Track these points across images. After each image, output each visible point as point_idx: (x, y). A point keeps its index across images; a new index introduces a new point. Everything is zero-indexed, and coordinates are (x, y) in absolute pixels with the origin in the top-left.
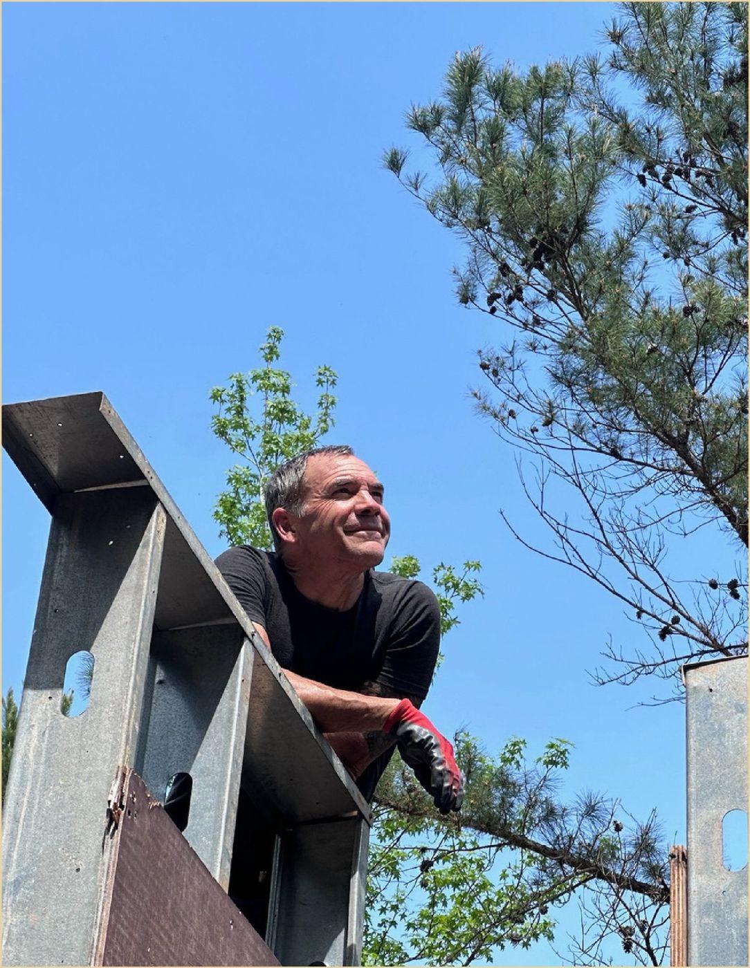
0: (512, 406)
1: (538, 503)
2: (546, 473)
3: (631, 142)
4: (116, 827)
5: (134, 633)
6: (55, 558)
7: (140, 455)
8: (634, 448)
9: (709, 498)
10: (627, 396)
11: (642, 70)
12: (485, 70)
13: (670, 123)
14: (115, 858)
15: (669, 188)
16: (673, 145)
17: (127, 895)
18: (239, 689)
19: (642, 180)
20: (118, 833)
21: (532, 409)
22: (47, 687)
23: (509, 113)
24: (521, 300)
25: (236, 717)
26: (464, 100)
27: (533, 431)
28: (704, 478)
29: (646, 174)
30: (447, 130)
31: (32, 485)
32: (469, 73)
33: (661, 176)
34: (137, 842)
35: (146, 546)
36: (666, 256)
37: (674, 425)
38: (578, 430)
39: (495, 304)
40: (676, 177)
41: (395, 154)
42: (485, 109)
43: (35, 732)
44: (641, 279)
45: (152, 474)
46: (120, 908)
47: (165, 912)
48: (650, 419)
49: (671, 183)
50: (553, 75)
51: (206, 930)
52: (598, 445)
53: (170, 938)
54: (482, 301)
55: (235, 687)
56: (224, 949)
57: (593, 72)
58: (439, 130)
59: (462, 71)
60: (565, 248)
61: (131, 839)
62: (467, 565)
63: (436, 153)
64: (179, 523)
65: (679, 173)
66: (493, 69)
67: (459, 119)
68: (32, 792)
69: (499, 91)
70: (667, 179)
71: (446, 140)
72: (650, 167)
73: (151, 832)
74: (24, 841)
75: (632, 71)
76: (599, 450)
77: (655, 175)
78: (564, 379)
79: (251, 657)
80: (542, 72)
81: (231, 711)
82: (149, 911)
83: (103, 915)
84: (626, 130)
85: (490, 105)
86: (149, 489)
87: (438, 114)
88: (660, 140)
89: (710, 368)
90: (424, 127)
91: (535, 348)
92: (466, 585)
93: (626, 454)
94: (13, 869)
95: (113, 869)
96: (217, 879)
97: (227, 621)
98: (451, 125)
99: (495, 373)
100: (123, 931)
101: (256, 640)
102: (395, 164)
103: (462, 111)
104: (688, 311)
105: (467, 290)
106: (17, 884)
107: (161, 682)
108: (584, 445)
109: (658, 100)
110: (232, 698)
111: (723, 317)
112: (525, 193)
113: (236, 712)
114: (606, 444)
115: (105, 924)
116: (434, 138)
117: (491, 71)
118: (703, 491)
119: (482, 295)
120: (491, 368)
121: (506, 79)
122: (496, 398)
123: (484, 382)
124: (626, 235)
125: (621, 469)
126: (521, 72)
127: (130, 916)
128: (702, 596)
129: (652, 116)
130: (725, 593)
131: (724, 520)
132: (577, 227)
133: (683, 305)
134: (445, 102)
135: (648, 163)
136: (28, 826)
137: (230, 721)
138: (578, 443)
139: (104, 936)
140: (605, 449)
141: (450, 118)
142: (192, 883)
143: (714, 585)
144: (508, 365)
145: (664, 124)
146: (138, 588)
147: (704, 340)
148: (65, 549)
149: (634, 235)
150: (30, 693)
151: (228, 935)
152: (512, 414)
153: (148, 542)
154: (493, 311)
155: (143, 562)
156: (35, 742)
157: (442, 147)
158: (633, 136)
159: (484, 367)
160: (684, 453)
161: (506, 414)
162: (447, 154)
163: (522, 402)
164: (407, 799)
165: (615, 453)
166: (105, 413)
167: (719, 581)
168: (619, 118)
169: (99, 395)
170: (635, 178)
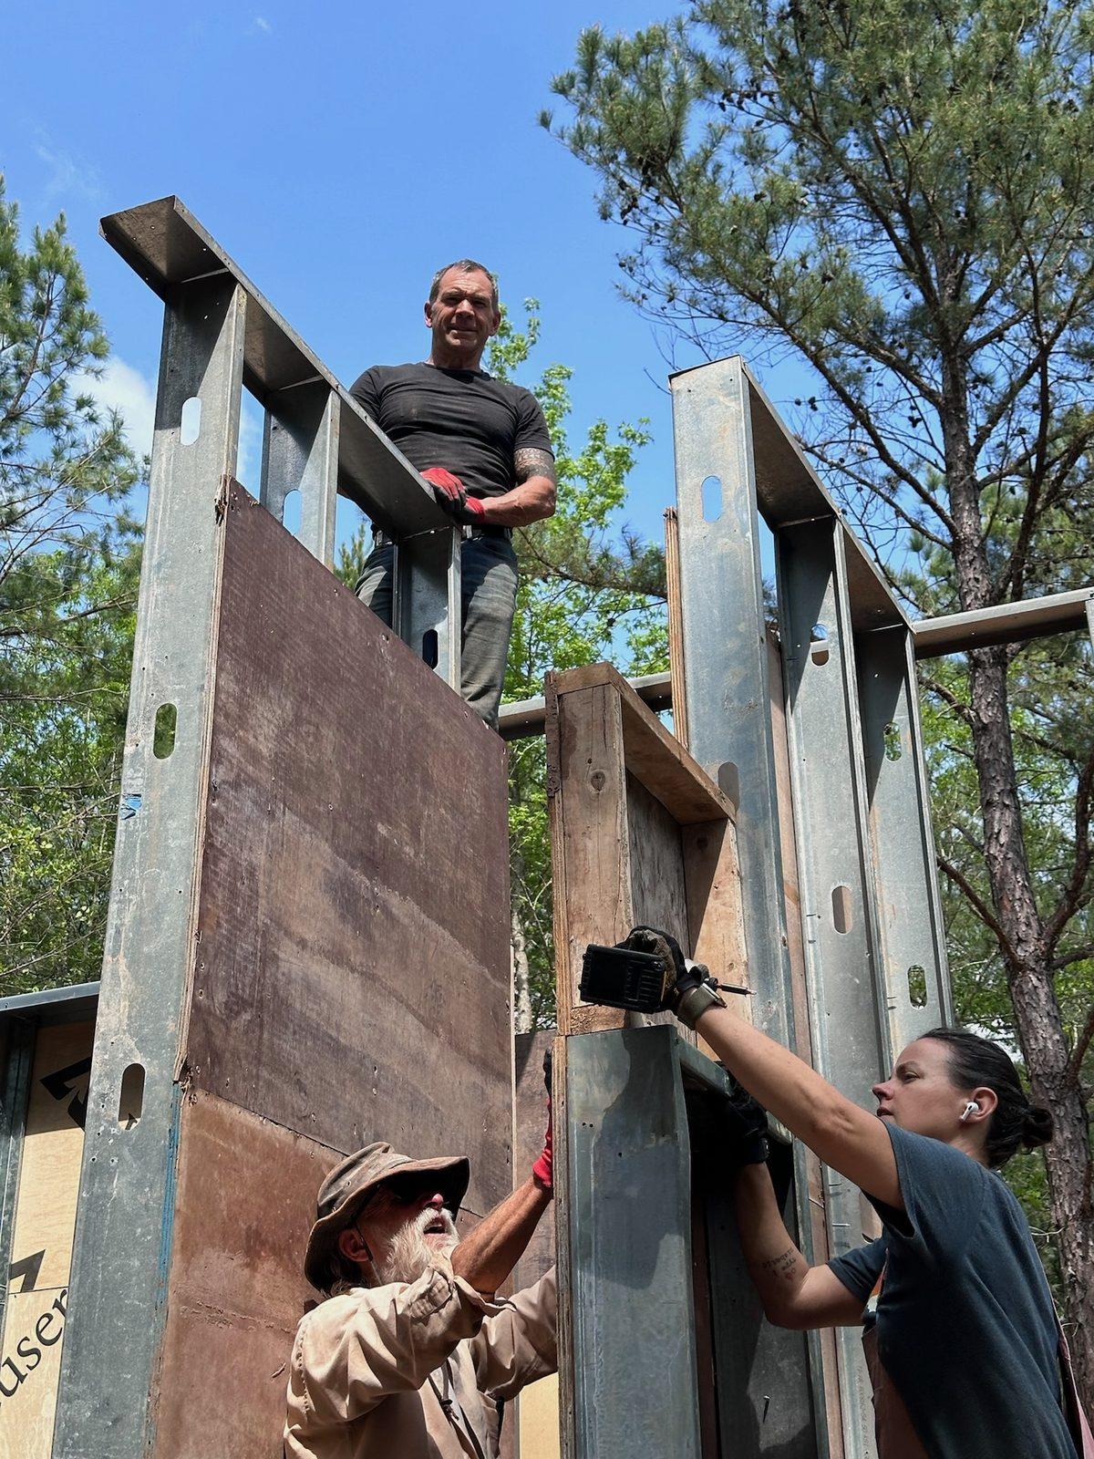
0: (644, 291)
1: (671, 360)
2: (674, 337)
3: (711, 78)
4: (222, 518)
5: (227, 380)
6: (168, 334)
7: (216, 246)
8: (736, 312)
9: (788, 338)
10: (718, 268)
11: (713, 21)
12: (604, 39)
13: (736, 58)
14: (223, 540)
15: (742, 109)
16: (741, 76)
17: (236, 566)
18: (329, 426)
19: (722, 106)
20: (224, 523)
21: (660, 293)
22: (170, 427)
23: (624, 71)
24: (637, 207)
25: (328, 446)
26: (590, 66)
27: (663, 309)
28: (782, 324)
29: (725, 102)
30: (581, 92)
31: (144, 279)
32: (592, 43)
33: (736, 100)
34: (242, 528)
35: (231, 315)
36: (746, 164)
37: (757, 285)
38: (693, 303)
39: (626, 217)
40: (746, 100)
41: (544, 115)
42: (606, 69)
43: (164, 459)
44: (731, 185)
45: (228, 261)
46: (231, 575)
47: (274, 580)
48: (738, 282)
49: (743, 105)
50: (652, 37)
51: (312, 595)
52: (708, 312)
53: (280, 599)
54: (617, 217)
55: (326, 425)
56: (330, 609)
57: (680, 29)
58: (574, 91)
59: (587, 42)
60: (664, 163)
61: (236, 527)
62: (640, 420)
63: (575, 108)
64: (260, 300)
65: (748, 96)
66: (609, 39)
67: (588, 81)
68: (165, 500)
69: (614, 55)
70: (740, 102)
71: (580, 98)
72: (727, 96)
73: (254, 523)
74: (161, 536)
75: (707, 22)
76: (710, 317)
77: (730, 100)
78: (671, 261)
79: (338, 402)
80: (644, 34)
81: (325, 443)
82: (259, 579)
83: (218, 580)
84: (705, 68)
85: (610, 67)
86: (229, 274)
87: (572, 78)
88: (731, 72)
89: (779, 240)
90: (562, 90)
91: (651, 243)
92: (641, 435)
93: (730, 317)
94: (156, 556)
95: (223, 547)
96: (323, 562)
97: (316, 379)
98: (583, 86)
99: (631, 270)
100: (236, 591)
101: (340, 390)
102: (545, 122)
103: (590, 75)
104: (758, 198)
105: (605, 210)
106: (159, 565)
107: (275, 428)
108: (699, 314)
109: (728, 42)
110: (325, 433)
111: (783, 199)
112: (629, 122)
113: (328, 443)
114: (714, 311)
115: (220, 586)
116: (571, 98)
117: (607, 41)
118: (782, 333)
119: (616, 210)
120: (627, 265)
121: (619, 43)
122: (632, 287)
123: (622, 275)
124: (709, 147)
125: (728, 329)
126: (628, 38)
127: (242, 581)
128: (794, 413)
129: (724, 54)
130: (805, 408)
131: (800, 354)
132: (671, 145)
133: (754, 193)
134: (577, 70)
135: (725, 91)
136: (164, 525)
137: (324, 450)
138: (694, 313)
139: (219, 594)
140: (714, 315)
141: (582, 81)
142: (296, 561)
143: (798, 403)
144: (639, 261)
145: (732, 60)
146: (228, 347)
147: (772, 219)
148: (175, 326)
149: (715, 146)
150: (158, 431)
151: (333, 599)
152: (644, 297)
153: (232, 313)
154: (625, 223)
155: (229, 329)
156: (164, 465)
157: (578, 104)
158: (711, 71)
159: (622, 265)
160: (767, 307)
161: (640, 298)
162: (582, 109)
163: (652, 288)
164: (591, 575)
165: (721, 317)
166: (179, 212)
167: (802, 400)
168: (698, 59)
169: (173, 198)
170: (717, 106)
